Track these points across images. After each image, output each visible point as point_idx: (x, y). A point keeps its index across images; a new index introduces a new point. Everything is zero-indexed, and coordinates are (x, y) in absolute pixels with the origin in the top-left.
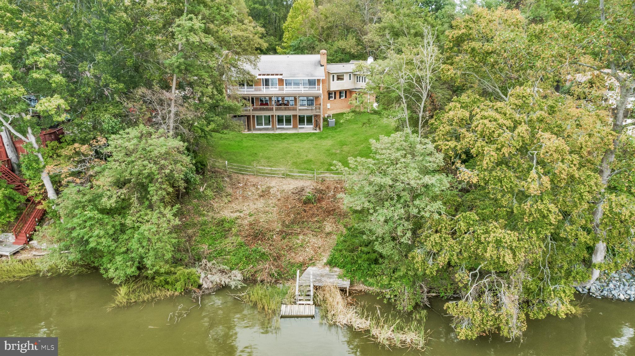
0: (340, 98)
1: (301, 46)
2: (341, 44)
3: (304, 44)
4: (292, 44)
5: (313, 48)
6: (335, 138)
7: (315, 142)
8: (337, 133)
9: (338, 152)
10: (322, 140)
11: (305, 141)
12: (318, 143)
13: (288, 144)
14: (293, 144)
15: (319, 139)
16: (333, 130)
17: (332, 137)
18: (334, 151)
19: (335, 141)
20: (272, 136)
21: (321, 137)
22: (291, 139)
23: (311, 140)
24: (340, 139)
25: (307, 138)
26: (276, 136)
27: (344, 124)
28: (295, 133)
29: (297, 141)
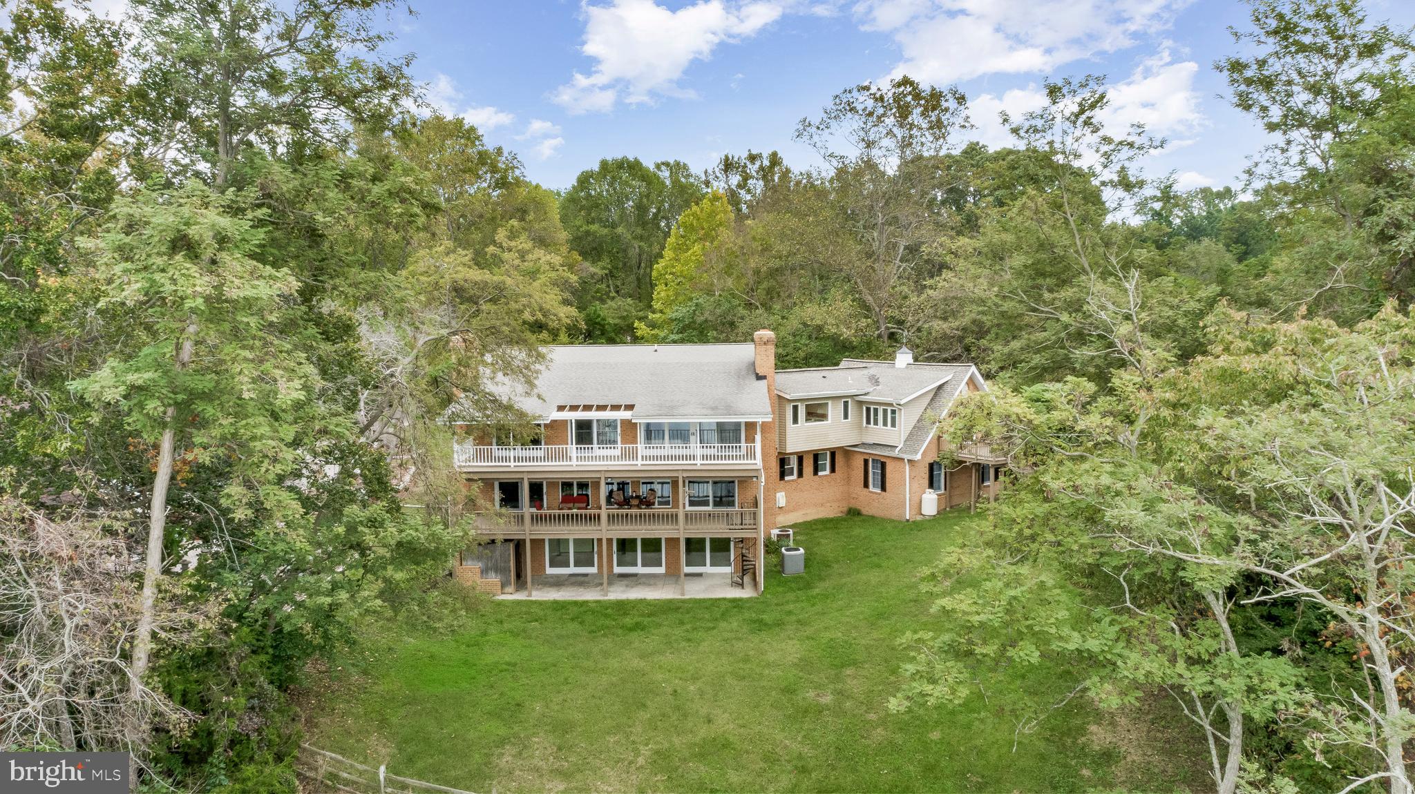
0: (816, 472)
1: (700, 319)
2: (813, 313)
3: (707, 314)
4: (674, 316)
5: (732, 324)
6: (809, 631)
7: (739, 645)
8: (813, 605)
9: (828, 699)
10: (763, 635)
11: (704, 640)
12: (752, 653)
13: (642, 656)
14: (661, 658)
15: (752, 632)
16: (799, 589)
17: (799, 621)
18: (811, 694)
19: (813, 643)
20: (593, 612)
21: (761, 621)
22: (656, 631)
23: (726, 635)
24: (828, 635)
25: (714, 628)
26: (606, 616)
27: (836, 566)
28: (670, 601)
29: (676, 640)
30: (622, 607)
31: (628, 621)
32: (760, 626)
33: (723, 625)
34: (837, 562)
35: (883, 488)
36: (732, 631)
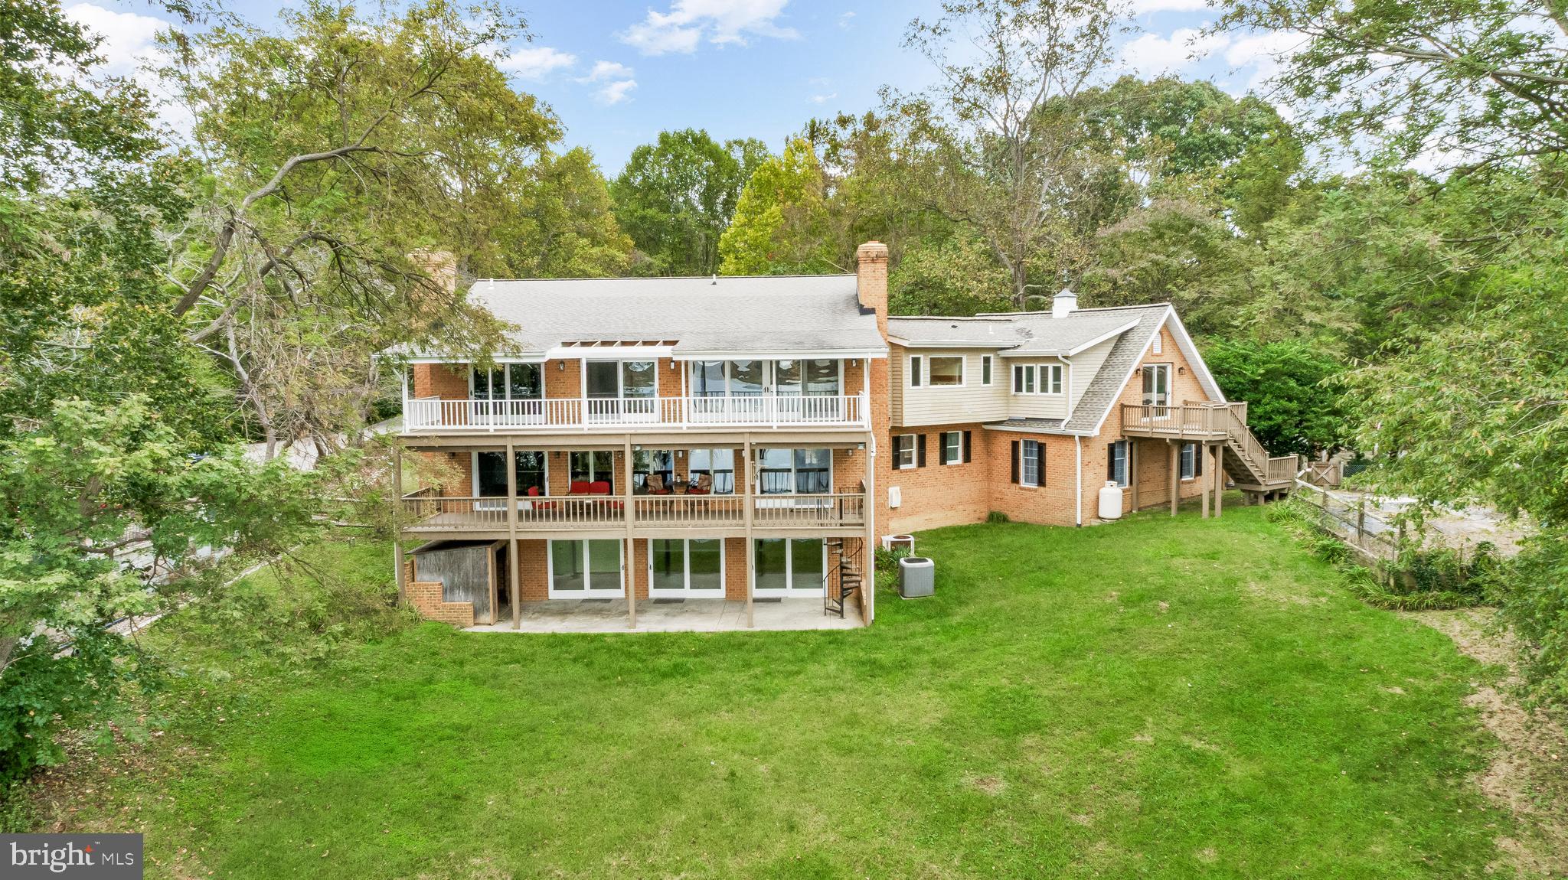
0: (943, 461)
6: (954, 676)
7: (840, 698)
8: (954, 639)
9: (998, 788)
10: (879, 682)
11: (783, 691)
12: (861, 711)
13: (682, 715)
14: (713, 718)
15: (860, 678)
16: (929, 617)
17: (934, 662)
18: (969, 780)
19: (961, 694)
20: (609, 650)
21: (873, 662)
22: (706, 678)
23: (819, 683)
24: (983, 682)
25: (798, 673)
26: (630, 655)
27: (982, 585)
28: (732, 635)
29: (737, 692)
30: (656, 643)
31: (663, 662)
32: (874, 669)
33: (813, 668)
34: (984, 579)
35: (1041, 482)
36: (828, 677)
